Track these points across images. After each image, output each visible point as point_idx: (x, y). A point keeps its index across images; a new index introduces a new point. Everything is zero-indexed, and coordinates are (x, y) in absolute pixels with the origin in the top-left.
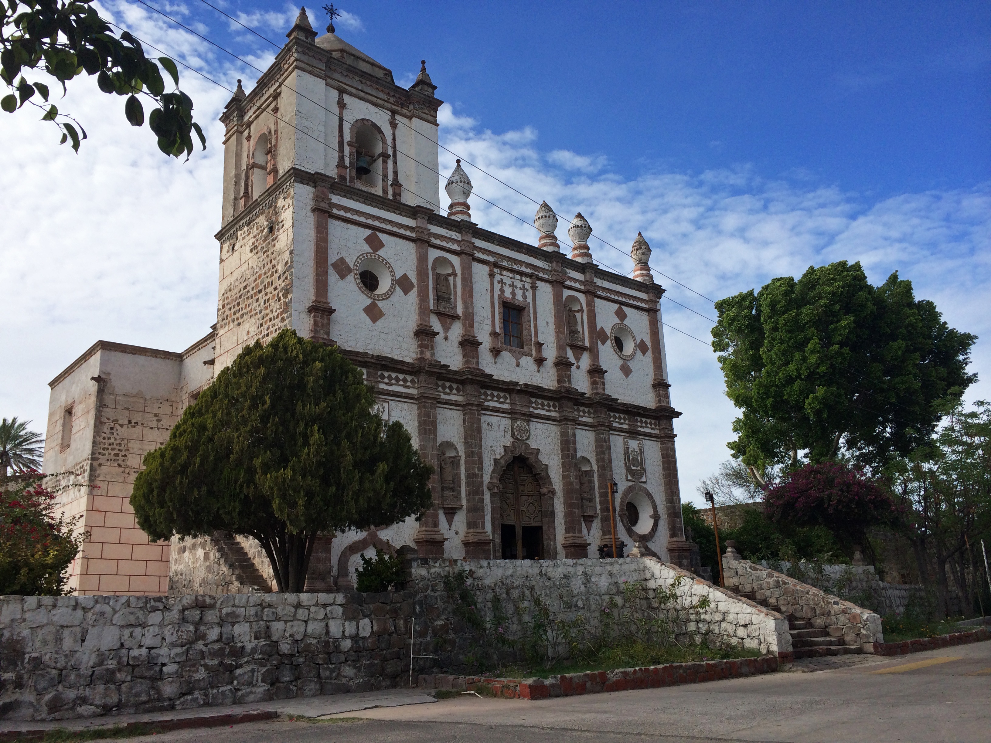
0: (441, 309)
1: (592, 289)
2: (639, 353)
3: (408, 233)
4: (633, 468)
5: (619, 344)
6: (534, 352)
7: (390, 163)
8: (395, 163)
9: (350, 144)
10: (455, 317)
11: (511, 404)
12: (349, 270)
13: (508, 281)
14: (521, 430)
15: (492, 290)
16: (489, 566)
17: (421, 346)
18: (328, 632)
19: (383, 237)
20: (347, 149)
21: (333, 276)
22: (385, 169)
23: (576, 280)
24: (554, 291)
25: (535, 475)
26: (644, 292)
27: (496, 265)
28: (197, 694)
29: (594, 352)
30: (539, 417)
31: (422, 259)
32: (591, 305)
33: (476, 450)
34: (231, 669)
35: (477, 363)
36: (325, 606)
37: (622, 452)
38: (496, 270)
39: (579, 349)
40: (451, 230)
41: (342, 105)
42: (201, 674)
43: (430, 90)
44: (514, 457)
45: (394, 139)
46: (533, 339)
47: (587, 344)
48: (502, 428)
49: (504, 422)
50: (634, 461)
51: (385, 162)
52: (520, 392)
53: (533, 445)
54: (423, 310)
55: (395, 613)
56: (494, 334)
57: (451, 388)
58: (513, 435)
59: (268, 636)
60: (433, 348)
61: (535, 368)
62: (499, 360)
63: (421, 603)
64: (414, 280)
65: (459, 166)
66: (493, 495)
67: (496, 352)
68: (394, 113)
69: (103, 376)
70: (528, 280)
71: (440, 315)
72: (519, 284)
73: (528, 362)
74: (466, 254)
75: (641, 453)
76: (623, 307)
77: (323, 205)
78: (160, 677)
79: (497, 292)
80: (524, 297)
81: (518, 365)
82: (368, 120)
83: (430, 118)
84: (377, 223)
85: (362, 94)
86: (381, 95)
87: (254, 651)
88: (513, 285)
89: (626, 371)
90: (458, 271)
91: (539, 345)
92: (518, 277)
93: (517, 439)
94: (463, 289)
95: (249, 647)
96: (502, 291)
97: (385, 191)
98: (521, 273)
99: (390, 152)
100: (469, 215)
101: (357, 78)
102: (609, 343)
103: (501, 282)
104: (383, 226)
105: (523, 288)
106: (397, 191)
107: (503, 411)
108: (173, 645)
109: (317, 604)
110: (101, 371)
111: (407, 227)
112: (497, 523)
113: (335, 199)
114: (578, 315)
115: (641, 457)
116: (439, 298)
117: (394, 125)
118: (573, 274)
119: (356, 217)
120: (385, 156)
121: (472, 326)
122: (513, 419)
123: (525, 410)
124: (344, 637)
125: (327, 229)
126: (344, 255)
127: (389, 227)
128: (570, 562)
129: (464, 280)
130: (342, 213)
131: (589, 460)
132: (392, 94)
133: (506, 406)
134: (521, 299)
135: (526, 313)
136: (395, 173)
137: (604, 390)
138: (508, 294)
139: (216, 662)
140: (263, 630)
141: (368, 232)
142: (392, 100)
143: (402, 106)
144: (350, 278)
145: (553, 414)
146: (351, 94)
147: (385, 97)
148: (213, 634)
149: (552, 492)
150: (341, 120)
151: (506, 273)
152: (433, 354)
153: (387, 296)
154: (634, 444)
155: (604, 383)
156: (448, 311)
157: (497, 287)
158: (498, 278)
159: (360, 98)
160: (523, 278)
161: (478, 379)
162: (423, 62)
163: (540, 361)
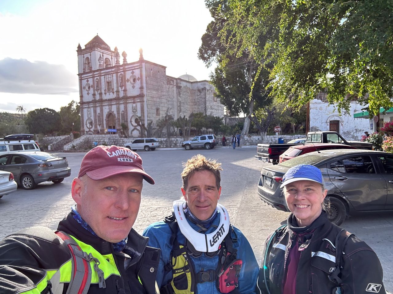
1: (124, 70)
4: (134, 111)
6: (112, 91)
10: (99, 89)
11: (108, 103)
12: (85, 88)
15: (105, 81)
17: (93, 97)
20: (85, 65)
23: (121, 70)
24: (116, 75)
27: (105, 75)
30: (113, 104)
37: (132, 107)
38: (106, 76)
39: (122, 86)
40: (98, 72)
41: (84, 57)
44: (109, 114)
45: (91, 58)
47: (124, 85)
49: (107, 107)
50: (135, 109)
53: (112, 110)
54: (94, 90)
56: (105, 90)
57: (98, 103)
61: (113, 94)
62: (106, 95)
64: (93, 85)
71: (97, 90)
73: (111, 93)
75: (136, 107)
76: (134, 70)
77: (81, 79)
80: (111, 79)
82: (87, 58)
83: (94, 49)
85: (86, 53)
86: (89, 51)
88: (109, 78)
89: (134, 87)
91: (113, 89)
93: (110, 110)
94: (99, 83)
96: (107, 80)
98: (110, 74)
102: (130, 81)
104: (89, 77)
106: (91, 69)
111: (91, 75)
112: (107, 126)
113: (82, 76)
114: (122, 78)
118: (121, 68)
121: (101, 90)
122: (109, 106)
130: (84, 78)
131: (124, 111)
135: (111, 83)
141: (87, 79)
149: (116, 119)
152: (95, 98)
153: (90, 90)
154: (134, 105)
155: (126, 93)
157: (106, 79)
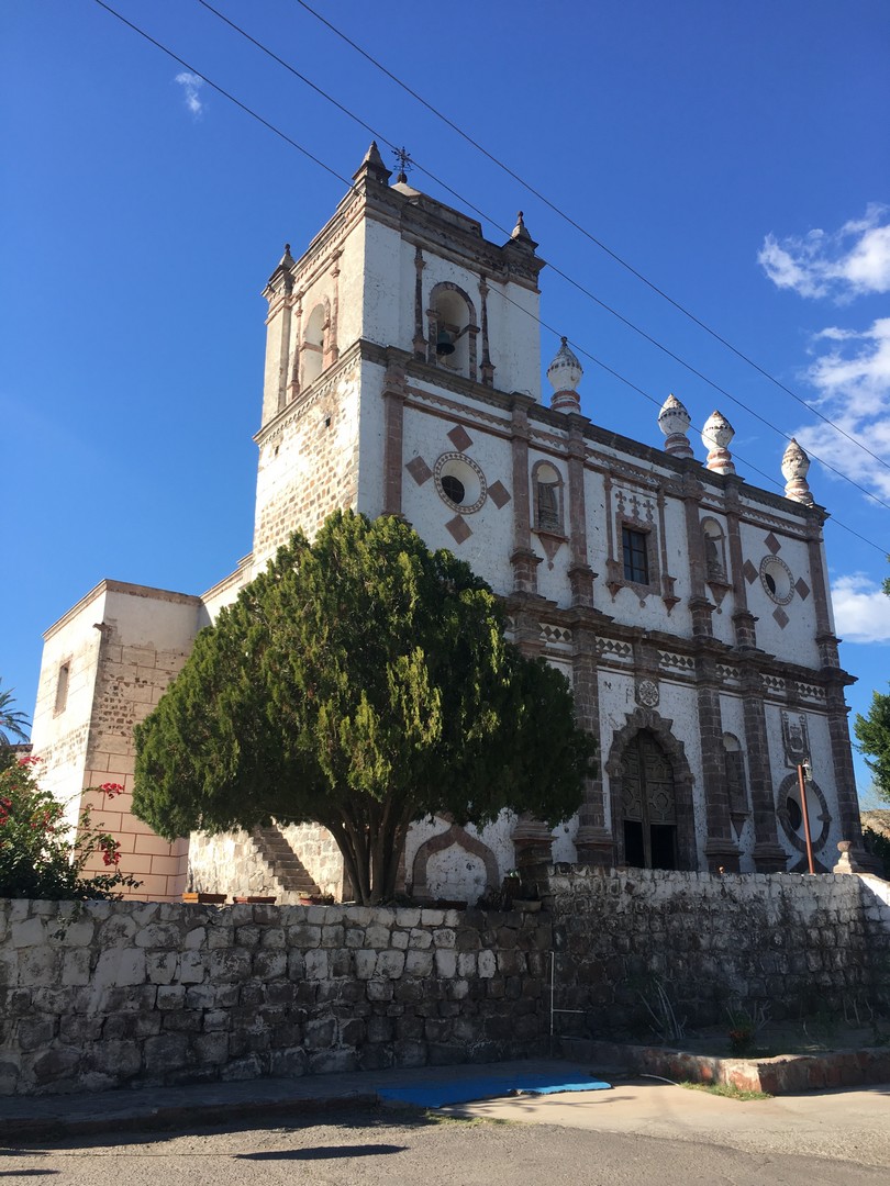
0: (546, 530)
1: (735, 509)
2: (797, 595)
3: (502, 428)
4: (794, 750)
5: (770, 583)
6: (663, 590)
7: (479, 337)
8: (485, 338)
9: (430, 312)
10: (562, 540)
11: (634, 657)
12: (428, 474)
13: (629, 496)
14: (649, 694)
15: (609, 506)
16: (653, 880)
17: (519, 576)
18: (435, 968)
19: (471, 432)
20: (426, 319)
21: (408, 479)
22: (473, 346)
23: (714, 498)
24: (687, 509)
25: (666, 756)
26: (802, 516)
28: (253, 1059)
29: (738, 591)
30: (671, 676)
31: (520, 463)
32: (733, 530)
33: (591, 718)
34: (302, 1020)
35: (592, 601)
36: (431, 928)
37: (779, 728)
38: (613, 480)
39: (719, 588)
40: (556, 427)
41: (420, 264)
42: (259, 1026)
43: (530, 249)
44: (640, 730)
45: (484, 309)
46: (661, 572)
47: (730, 582)
48: (623, 690)
49: (626, 682)
50: (795, 742)
51: (473, 337)
52: (645, 642)
53: (664, 712)
54: (521, 527)
55: (527, 941)
56: (610, 562)
57: (557, 634)
58: (637, 699)
59: (354, 972)
60: (535, 579)
61: (664, 610)
62: (618, 597)
63: (562, 930)
64: (510, 490)
65: (565, 345)
66: (612, 780)
67: (614, 588)
68: (484, 276)
69: (107, 623)
70: (654, 494)
71: (541, 535)
72: (642, 500)
73: (655, 602)
74: (576, 458)
75: (804, 732)
76: (775, 535)
77: (397, 390)
78: (200, 1029)
79: (615, 510)
80: (650, 517)
81: (643, 604)
82: (452, 284)
83: (531, 283)
84: (463, 414)
85: (445, 251)
86: (468, 253)
87: (333, 992)
88: (634, 500)
89: (781, 619)
90: (566, 479)
91: (670, 582)
92: (641, 490)
93: (643, 705)
94: (573, 503)
95: (326, 985)
96: (621, 508)
97: (473, 374)
98: (645, 486)
99: (479, 325)
100: (579, 408)
101: (439, 231)
102: (758, 580)
103: (620, 496)
104: (470, 417)
105: (648, 505)
106: (488, 375)
107: (624, 667)
108: (221, 980)
109: (420, 926)
110: (106, 617)
111: (501, 421)
112: (618, 819)
113: (412, 382)
114: (718, 543)
115: (804, 737)
116: (541, 515)
117: (484, 291)
118: (710, 489)
119: (437, 406)
120: (472, 329)
121: (584, 552)
122: (638, 678)
123: (652, 666)
124: (458, 977)
125: (401, 419)
126: (421, 454)
127: (479, 420)
128: (762, 877)
129: (573, 491)
130: (419, 399)
131: (736, 738)
132: (482, 252)
133: (628, 660)
134: (645, 520)
135: (650, 538)
136: (486, 351)
137: (755, 643)
138: (628, 512)
139: (279, 1008)
140: (346, 961)
141: (453, 425)
142: (481, 260)
143: (495, 267)
144: (430, 483)
145: (688, 673)
146: (432, 252)
147: (474, 256)
148: (278, 964)
149: (690, 779)
150: (419, 282)
151: (626, 485)
152: (535, 587)
153: (476, 508)
154: (793, 718)
155: (754, 634)
156: (552, 532)
157: (615, 502)
158: (615, 491)
159: (443, 257)
160: (648, 492)
161: (594, 622)
162: (521, 214)
163: (670, 602)
